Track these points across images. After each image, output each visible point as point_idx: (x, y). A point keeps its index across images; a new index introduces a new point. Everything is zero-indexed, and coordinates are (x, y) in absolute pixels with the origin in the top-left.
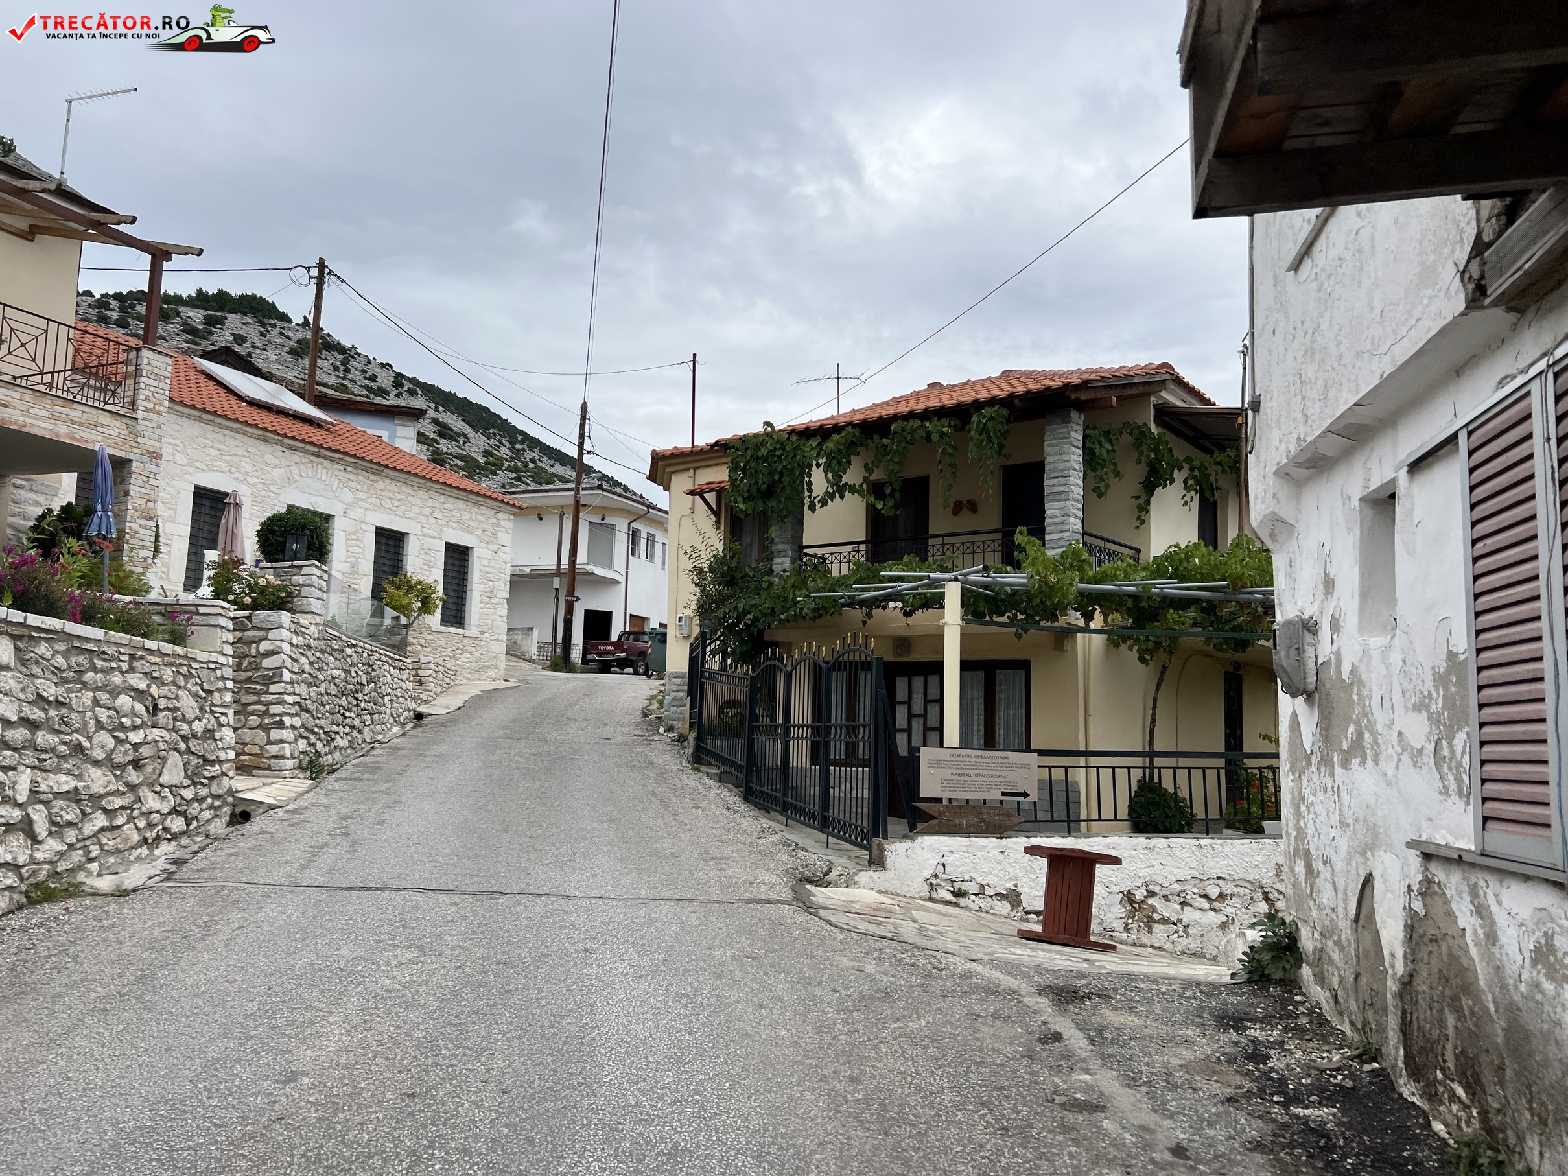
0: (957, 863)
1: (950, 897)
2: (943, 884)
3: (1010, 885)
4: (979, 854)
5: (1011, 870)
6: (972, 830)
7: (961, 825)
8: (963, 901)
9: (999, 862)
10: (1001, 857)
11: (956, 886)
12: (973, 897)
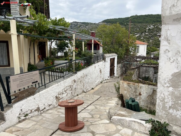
0: (25, 108)
1: (24, 118)
2: (22, 115)
3: (37, 107)
4: (29, 102)
5: (37, 102)
6: (27, 96)
7: (24, 96)
8: (27, 117)
9: (34, 102)
10: (34, 100)
11: (25, 114)
12: (29, 114)
